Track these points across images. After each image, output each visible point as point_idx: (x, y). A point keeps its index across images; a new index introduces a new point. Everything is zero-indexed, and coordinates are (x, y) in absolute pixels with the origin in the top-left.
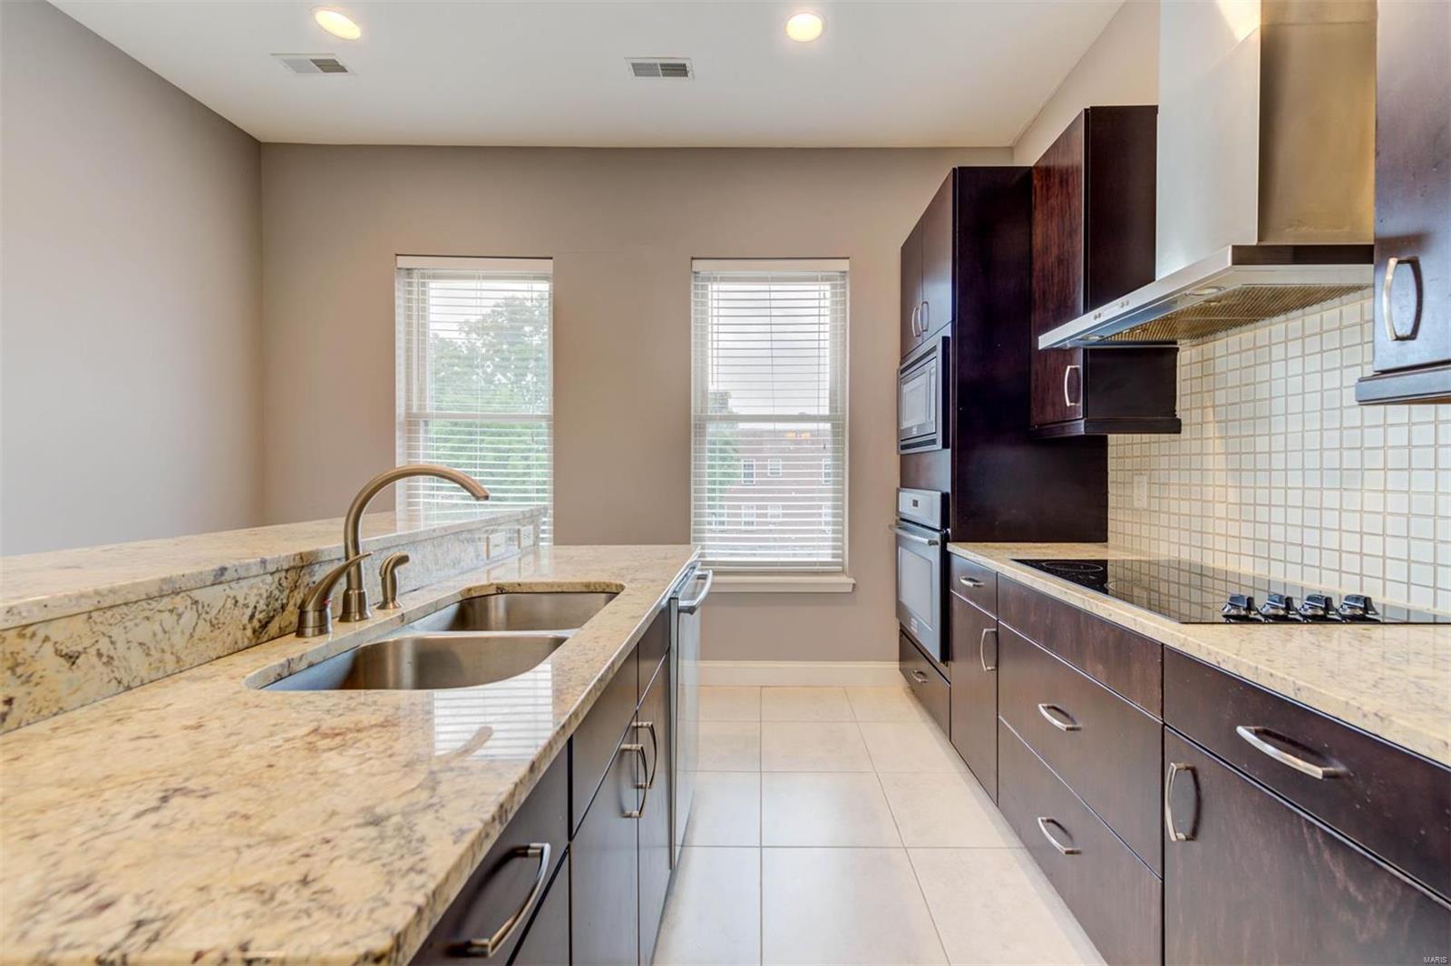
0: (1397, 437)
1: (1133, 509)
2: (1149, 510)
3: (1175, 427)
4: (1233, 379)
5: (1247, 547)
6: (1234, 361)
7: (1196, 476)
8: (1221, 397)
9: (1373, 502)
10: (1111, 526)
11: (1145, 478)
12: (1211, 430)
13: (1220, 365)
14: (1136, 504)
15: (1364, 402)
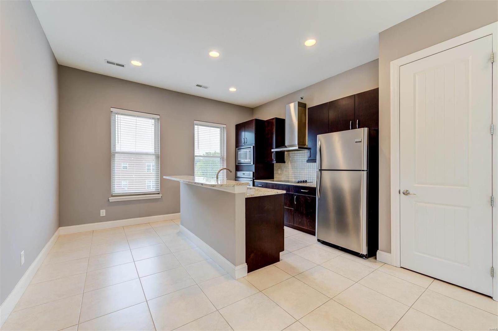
0: (307, 165)
1: (278, 174)
2: (281, 174)
3: (284, 162)
4: (292, 157)
5: (294, 178)
6: (292, 155)
7: (287, 169)
8: (290, 159)
9: (306, 171)
10: (275, 176)
11: (280, 169)
12: (289, 163)
13: (290, 155)
14: (279, 173)
15: (307, 162)
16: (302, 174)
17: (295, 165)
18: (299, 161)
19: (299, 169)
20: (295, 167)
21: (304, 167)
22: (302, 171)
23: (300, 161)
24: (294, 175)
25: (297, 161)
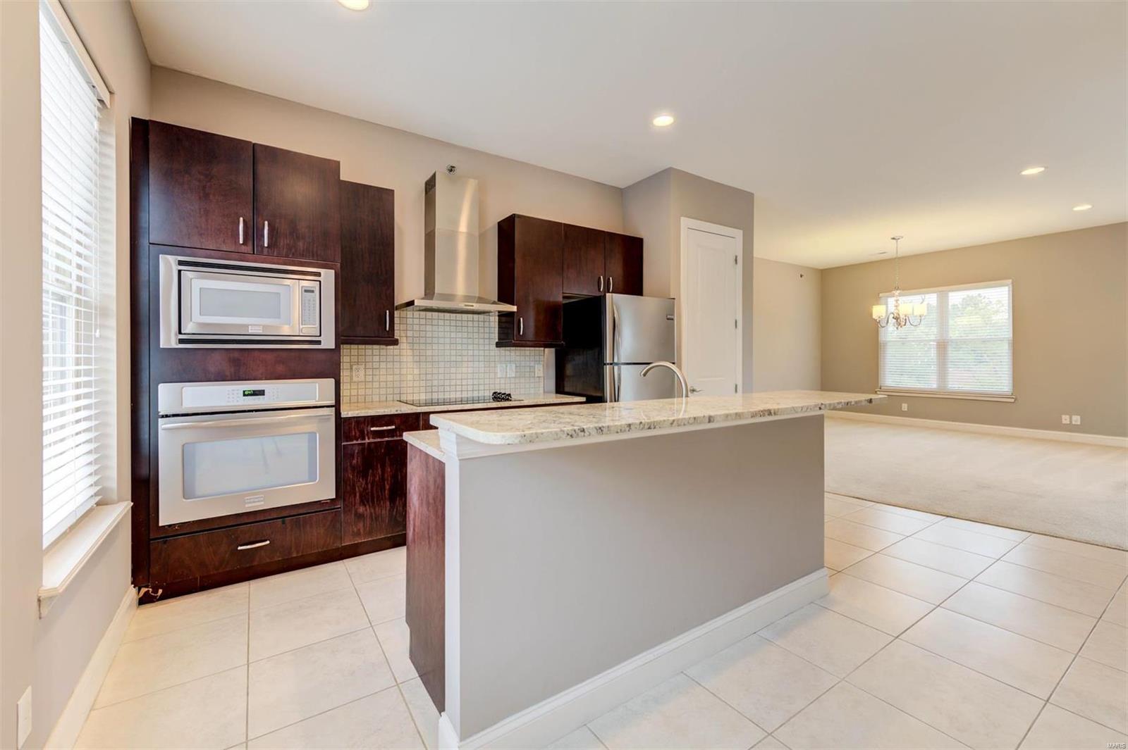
1: (353, 382)
2: (366, 381)
4: (416, 328)
6: (416, 321)
8: (410, 333)
10: (342, 393)
11: (362, 367)
13: (410, 321)
14: (356, 380)
16: (453, 376)
17: (429, 353)
18: (441, 341)
19: (442, 364)
20: (429, 359)
21: (459, 359)
22: (453, 370)
23: (447, 341)
24: (423, 383)
25: (435, 340)
